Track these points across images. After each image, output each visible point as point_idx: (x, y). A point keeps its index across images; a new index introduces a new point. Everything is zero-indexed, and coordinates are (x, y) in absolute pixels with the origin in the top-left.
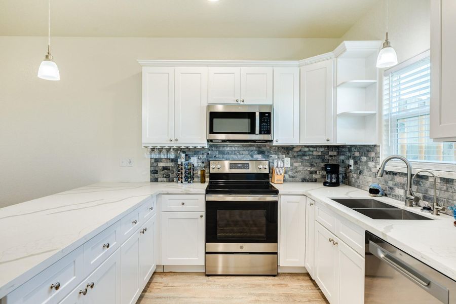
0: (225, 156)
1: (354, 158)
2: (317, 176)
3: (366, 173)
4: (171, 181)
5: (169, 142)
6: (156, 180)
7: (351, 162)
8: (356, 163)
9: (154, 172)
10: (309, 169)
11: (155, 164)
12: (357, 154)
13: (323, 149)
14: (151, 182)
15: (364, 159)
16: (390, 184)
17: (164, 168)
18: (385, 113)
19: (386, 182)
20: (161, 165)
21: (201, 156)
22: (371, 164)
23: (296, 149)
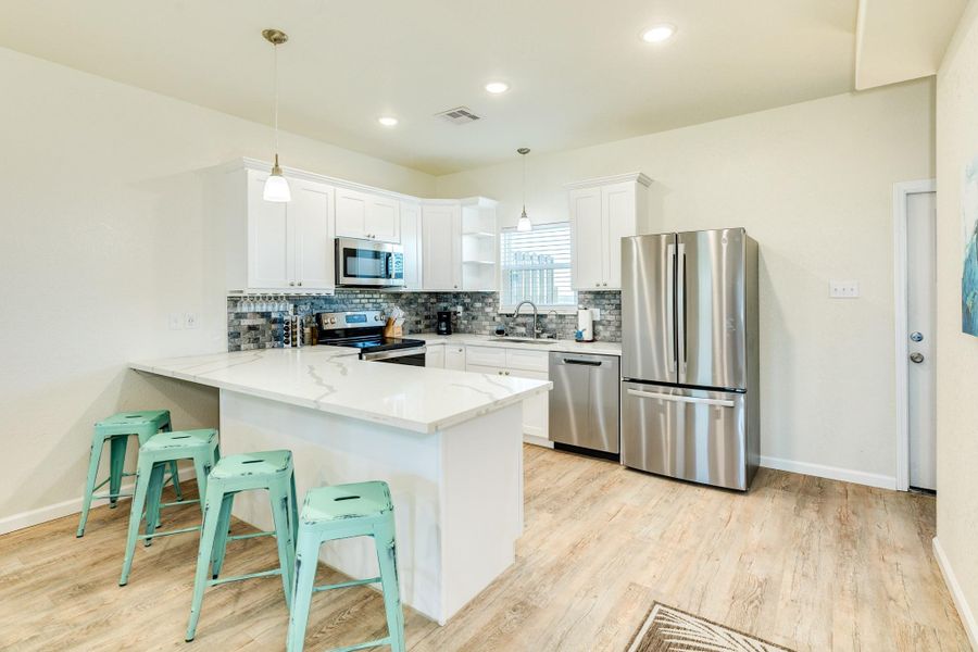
0: (334, 307)
1: (463, 305)
2: (421, 327)
3: (481, 318)
4: (262, 347)
5: (289, 287)
6: (238, 348)
7: (460, 309)
8: (466, 309)
9: (234, 335)
10: (414, 318)
11: (236, 323)
12: (467, 300)
13: (426, 296)
14: (231, 350)
15: (478, 305)
16: (511, 324)
17: (251, 328)
18: (502, 264)
19: (507, 324)
20: (246, 323)
21: (304, 307)
22: (488, 310)
23: (404, 297)
